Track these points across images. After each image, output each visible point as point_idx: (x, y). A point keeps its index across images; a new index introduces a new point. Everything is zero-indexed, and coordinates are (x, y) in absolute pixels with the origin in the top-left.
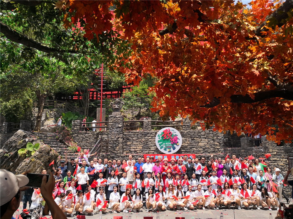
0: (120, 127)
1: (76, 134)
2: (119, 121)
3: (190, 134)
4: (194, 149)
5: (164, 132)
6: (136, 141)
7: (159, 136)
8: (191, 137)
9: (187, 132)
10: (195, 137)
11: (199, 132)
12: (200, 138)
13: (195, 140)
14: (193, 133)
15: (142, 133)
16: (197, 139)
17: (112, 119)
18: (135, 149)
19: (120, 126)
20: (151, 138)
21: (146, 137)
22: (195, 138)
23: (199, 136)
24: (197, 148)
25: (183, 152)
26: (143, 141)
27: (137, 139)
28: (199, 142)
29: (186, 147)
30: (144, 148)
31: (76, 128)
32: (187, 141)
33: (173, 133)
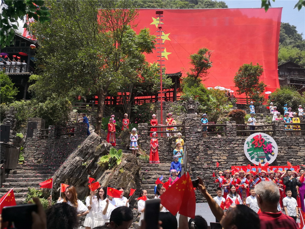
0: (199, 132)
1: (144, 140)
2: (198, 124)
3: (286, 141)
4: (292, 159)
5: (254, 139)
6: (219, 150)
7: (248, 143)
8: (287, 145)
9: (282, 139)
10: (292, 145)
11: (297, 139)
12: (298, 146)
13: (292, 148)
14: (290, 140)
15: (225, 139)
16: (295, 147)
17: (188, 122)
18: (217, 159)
19: (199, 130)
20: (237, 146)
21: (231, 145)
22: (292, 147)
23: (297, 143)
24: (295, 159)
25: (279, 163)
26: (228, 150)
27: (220, 148)
28: (298, 152)
29: (282, 157)
30: (230, 158)
31: (143, 132)
32: (283, 150)
33: (265, 140)
